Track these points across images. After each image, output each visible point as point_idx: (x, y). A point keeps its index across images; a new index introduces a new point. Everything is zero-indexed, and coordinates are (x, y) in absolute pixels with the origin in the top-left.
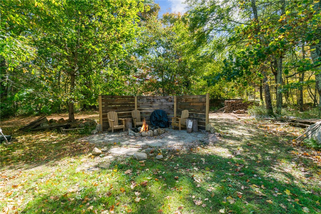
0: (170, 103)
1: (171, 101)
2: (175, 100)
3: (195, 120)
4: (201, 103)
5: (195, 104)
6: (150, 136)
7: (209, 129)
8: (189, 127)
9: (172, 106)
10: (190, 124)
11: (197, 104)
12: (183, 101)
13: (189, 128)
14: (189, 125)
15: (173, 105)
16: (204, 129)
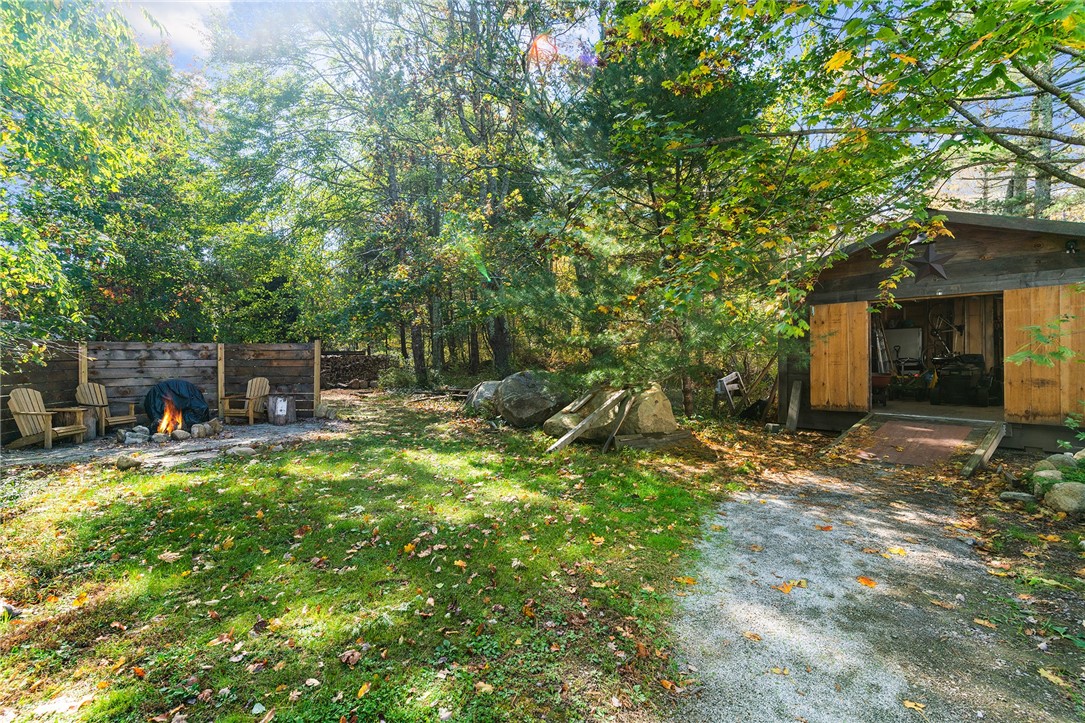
0: (204, 363)
1: (209, 357)
2: (221, 353)
3: (291, 398)
4: (302, 362)
5: (283, 364)
6: (199, 437)
7: (324, 414)
8: (279, 413)
9: (210, 370)
10: (281, 407)
11: (289, 364)
12: (246, 357)
13: (279, 416)
14: (279, 409)
15: (215, 368)
16: (311, 415)
